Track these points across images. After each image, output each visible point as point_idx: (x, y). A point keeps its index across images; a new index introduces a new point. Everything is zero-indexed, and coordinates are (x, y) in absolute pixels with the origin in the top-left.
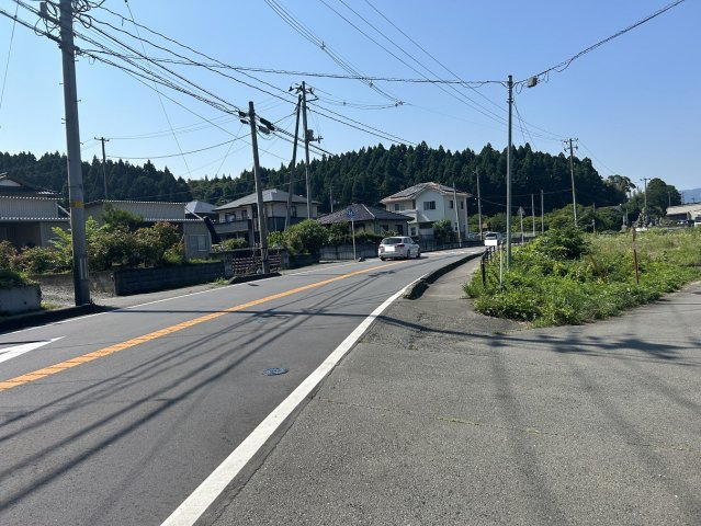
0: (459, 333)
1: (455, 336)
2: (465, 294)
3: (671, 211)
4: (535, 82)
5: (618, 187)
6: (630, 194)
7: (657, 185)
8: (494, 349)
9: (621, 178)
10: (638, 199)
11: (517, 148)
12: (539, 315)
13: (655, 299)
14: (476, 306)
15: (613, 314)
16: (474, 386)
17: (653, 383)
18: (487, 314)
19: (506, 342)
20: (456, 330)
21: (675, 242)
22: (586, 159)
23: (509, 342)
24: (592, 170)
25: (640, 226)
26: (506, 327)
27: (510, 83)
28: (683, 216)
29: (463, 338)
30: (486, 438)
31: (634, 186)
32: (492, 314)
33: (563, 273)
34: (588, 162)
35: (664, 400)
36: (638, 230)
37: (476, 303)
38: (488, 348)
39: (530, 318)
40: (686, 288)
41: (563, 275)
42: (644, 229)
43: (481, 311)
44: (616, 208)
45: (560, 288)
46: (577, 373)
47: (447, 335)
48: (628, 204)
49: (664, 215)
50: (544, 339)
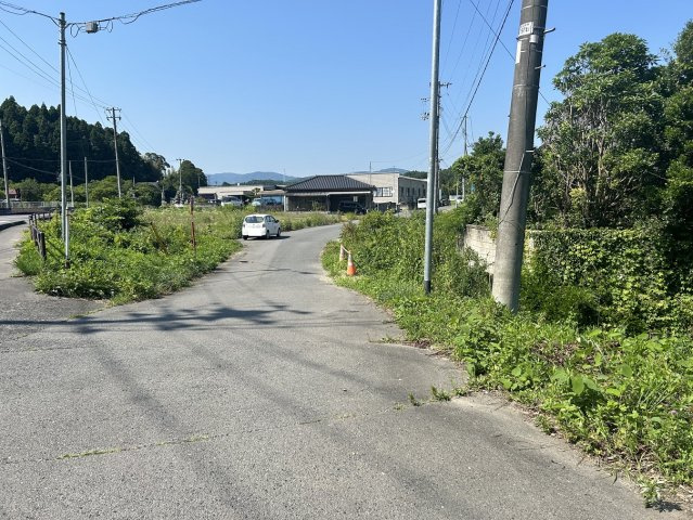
0: (25, 323)
1: (21, 327)
2: (17, 271)
3: (202, 191)
4: (95, 29)
5: (155, 164)
6: (166, 172)
7: (187, 166)
8: (85, 337)
9: (157, 157)
10: (173, 177)
11: (48, 109)
12: (117, 291)
13: (214, 269)
14: (36, 285)
15: (185, 285)
16: (87, 391)
17: (272, 350)
18: (53, 294)
19: (95, 326)
20: (19, 319)
21: (211, 218)
22: (124, 133)
23: (99, 326)
24: (130, 144)
25: (178, 203)
26: (83, 309)
27: (63, 22)
28: (212, 196)
29: (33, 328)
30: (149, 467)
31: (168, 166)
32: (61, 294)
33: (125, 244)
34: (125, 137)
35: (291, 365)
36: (177, 205)
37: (37, 281)
38: (77, 337)
39: (108, 295)
40: (233, 257)
41: (126, 247)
42: (181, 205)
43: (45, 291)
44: (154, 184)
45: (130, 259)
46: (198, 351)
47: (9, 327)
48: (163, 182)
49: (196, 194)
50: (138, 318)
